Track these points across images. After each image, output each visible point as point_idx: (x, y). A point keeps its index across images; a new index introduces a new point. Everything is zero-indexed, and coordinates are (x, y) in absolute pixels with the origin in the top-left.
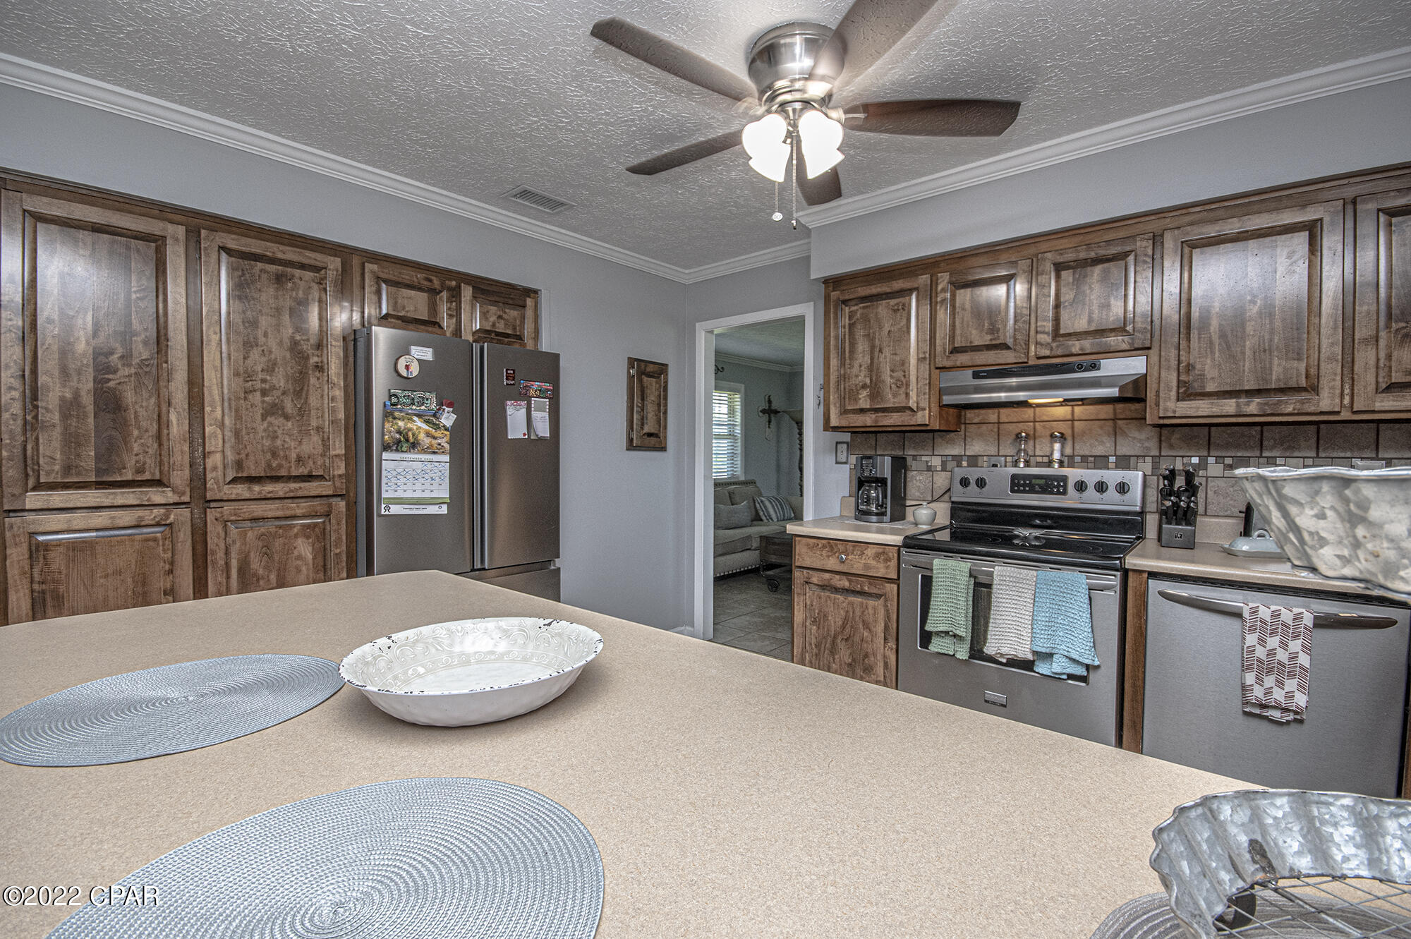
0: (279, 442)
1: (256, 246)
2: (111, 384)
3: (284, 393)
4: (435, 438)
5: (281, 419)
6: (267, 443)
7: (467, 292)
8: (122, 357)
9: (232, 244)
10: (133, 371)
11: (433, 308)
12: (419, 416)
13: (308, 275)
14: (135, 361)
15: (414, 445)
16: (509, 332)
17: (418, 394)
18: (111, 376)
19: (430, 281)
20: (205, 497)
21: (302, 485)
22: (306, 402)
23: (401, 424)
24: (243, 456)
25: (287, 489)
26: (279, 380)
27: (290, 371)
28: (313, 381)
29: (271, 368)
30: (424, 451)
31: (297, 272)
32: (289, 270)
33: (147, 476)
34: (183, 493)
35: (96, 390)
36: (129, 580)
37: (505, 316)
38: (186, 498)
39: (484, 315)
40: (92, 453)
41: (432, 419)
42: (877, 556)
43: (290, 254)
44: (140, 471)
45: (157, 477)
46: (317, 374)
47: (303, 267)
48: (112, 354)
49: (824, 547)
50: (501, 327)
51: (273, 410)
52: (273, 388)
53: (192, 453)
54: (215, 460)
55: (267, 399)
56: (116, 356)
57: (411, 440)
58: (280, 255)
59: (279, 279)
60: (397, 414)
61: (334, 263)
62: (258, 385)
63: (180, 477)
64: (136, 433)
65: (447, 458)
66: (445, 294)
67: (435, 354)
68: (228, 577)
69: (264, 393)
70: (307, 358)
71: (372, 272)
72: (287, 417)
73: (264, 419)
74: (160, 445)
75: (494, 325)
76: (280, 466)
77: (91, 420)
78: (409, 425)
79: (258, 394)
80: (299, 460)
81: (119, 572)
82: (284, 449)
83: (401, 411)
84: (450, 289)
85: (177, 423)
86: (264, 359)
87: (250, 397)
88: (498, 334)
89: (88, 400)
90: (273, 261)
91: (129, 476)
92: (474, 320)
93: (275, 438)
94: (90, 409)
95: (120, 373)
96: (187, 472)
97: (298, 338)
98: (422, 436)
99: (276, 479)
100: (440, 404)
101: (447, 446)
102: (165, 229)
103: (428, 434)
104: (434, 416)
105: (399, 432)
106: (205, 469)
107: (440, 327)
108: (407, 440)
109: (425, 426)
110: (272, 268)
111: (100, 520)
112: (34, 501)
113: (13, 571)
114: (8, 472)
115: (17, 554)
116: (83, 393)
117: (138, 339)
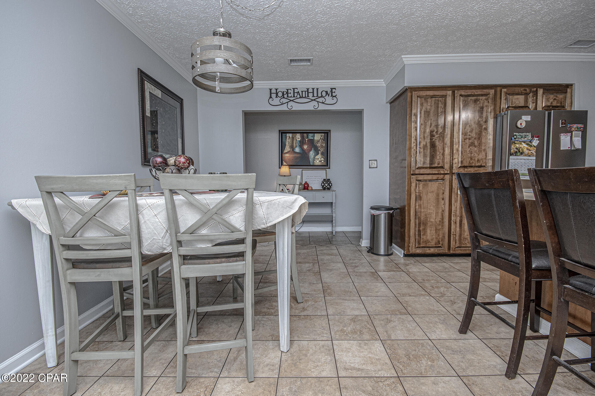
0: (473, 155)
1: (469, 92)
2: (434, 140)
3: (475, 139)
4: (530, 150)
5: (474, 147)
6: (469, 155)
7: (540, 91)
8: (436, 132)
9: (463, 93)
10: (438, 136)
11: (526, 101)
12: (524, 142)
13: (484, 98)
14: (439, 133)
15: (522, 153)
16: (559, 105)
17: (524, 134)
18: (433, 138)
19: (526, 90)
20: (452, 172)
21: (479, 169)
22: (481, 141)
23: (517, 145)
24: (463, 159)
25: (474, 170)
26: (474, 135)
27: (477, 131)
28: (483, 134)
29: (471, 132)
30: (525, 155)
31: (481, 98)
32: (478, 97)
33: (440, 165)
34: (448, 171)
35: (430, 141)
36: (435, 194)
37: (557, 98)
38: (448, 172)
39: (547, 100)
40: (429, 159)
41: (529, 143)
43: (479, 92)
44: (439, 164)
45: (442, 166)
46: (485, 131)
47: (482, 95)
48: (434, 131)
50: (555, 104)
51: (472, 144)
52: (472, 137)
53: (450, 158)
54: (455, 161)
55: (470, 141)
56: (435, 132)
57: (521, 151)
58: (476, 93)
59: (476, 101)
60: (516, 142)
61: (492, 92)
62: (468, 137)
63: (447, 166)
64: (438, 153)
65: (534, 158)
66: (531, 95)
67: (531, 118)
68: (457, 197)
69: (469, 139)
70: (482, 126)
71: (504, 92)
72: (475, 147)
73: (469, 148)
74: (443, 157)
75: (552, 103)
76: (473, 163)
77: (429, 150)
78: (521, 146)
79: (468, 139)
80: (478, 160)
81: (432, 192)
82: (474, 157)
83: (517, 141)
84: (533, 92)
85: (447, 151)
86: (470, 128)
87: (466, 141)
88: (553, 107)
89: (428, 145)
90: (473, 96)
91: (436, 165)
92: (542, 103)
93: (471, 153)
94: (429, 147)
95: (436, 137)
96: (449, 165)
97: (480, 120)
98: (525, 150)
99: (471, 167)
100: (533, 137)
101: (535, 153)
102: (447, 93)
103: (527, 149)
104: (530, 142)
105: (517, 149)
106: (453, 163)
107: (528, 108)
108: (519, 152)
109: (526, 146)
110: (473, 98)
111: (430, 177)
112: (417, 172)
113: (413, 189)
114: (413, 164)
115: (413, 185)
116: (428, 143)
117: (440, 126)
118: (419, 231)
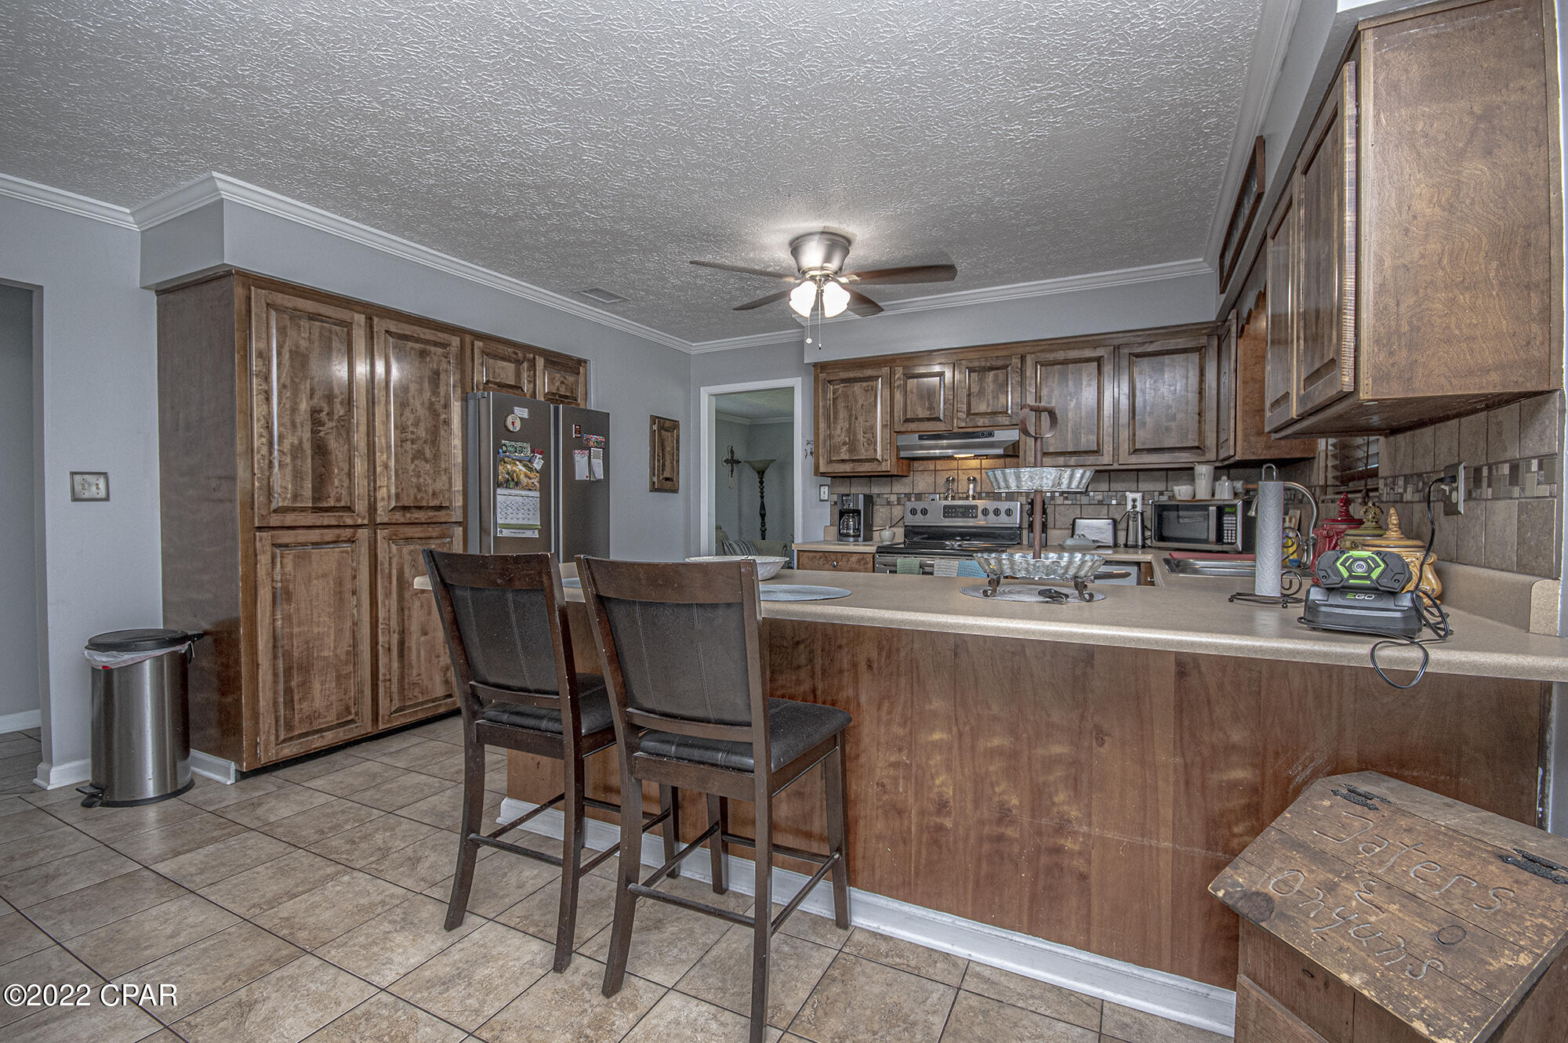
0: (421, 480)
1: (408, 329)
2: (322, 434)
3: (425, 442)
4: (530, 478)
5: (423, 462)
6: (414, 480)
7: (540, 362)
8: (328, 414)
9: (393, 329)
10: (334, 424)
11: (518, 375)
12: (520, 461)
13: (440, 351)
14: (336, 417)
15: (517, 484)
16: (568, 394)
17: (519, 444)
18: (321, 428)
19: (516, 354)
20: (375, 521)
21: (436, 513)
22: (438, 449)
23: (509, 467)
24: (400, 490)
25: (426, 517)
26: (422, 433)
27: (429, 426)
28: (442, 433)
29: (416, 424)
30: (523, 488)
31: (433, 349)
32: (428, 347)
33: (342, 504)
34: (364, 518)
35: (312, 438)
36: (331, 582)
37: (566, 382)
38: (366, 522)
39: (552, 380)
40: (310, 486)
41: (528, 464)
42: (859, 561)
43: (428, 334)
44: (339, 500)
45: (349, 505)
46: (446, 428)
47: (436, 344)
48: (321, 411)
49: (821, 557)
50: (563, 392)
51: (419, 455)
52: (418, 438)
53: (369, 485)
54: (382, 493)
55: (414, 446)
56: (325, 413)
57: (516, 480)
58: (422, 336)
59: (423, 354)
60: (506, 459)
61: (455, 341)
62: (410, 436)
63: (361, 506)
64: (336, 471)
65: (537, 494)
66: (525, 365)
67: (529, 412)
68: (390, 583)
69: (413, 442)
70: (439, 415)
71: (479, 348)
72: (427, 461)
73: (412, 462)
74: (350, 480)
75: (558, 389)
76: (422, 498)
77: (309, 460)
78: (514, 468)
79: (409, 442)
80: (434, 494)
81: (324, 576)
82: (425, 486)
83: (508, 457)
84: (529, 360)
85: (360, 466)
86: (412, 416)
87: (404, 444)
88: (561, 396)
89: (307, 446)
90: (418, 340)
91: (332, 503)
92: (545, 383)
93: (419, 477)
94: (309, 452)
95: (326, 426)
96: (367, 502)
97: (433, 399)
98: (522, 477)
99: (420, 508)
100: (533, 451)
101: (538, 485)
102: (353, 318)
103: (526, 476)
104: (530, 461)
105: (508, 474)
106: (375, 499)
107: (523, 391)
108: (513, 480)
109: (523, 469)
110: (418, 346)
111: (315, 535)
112: (275, 520)
113: (262, 572)
114: (259, 498)
115: (264, 559)
116: (305, 440)
117: (338, 400)
118: (288, 691)
